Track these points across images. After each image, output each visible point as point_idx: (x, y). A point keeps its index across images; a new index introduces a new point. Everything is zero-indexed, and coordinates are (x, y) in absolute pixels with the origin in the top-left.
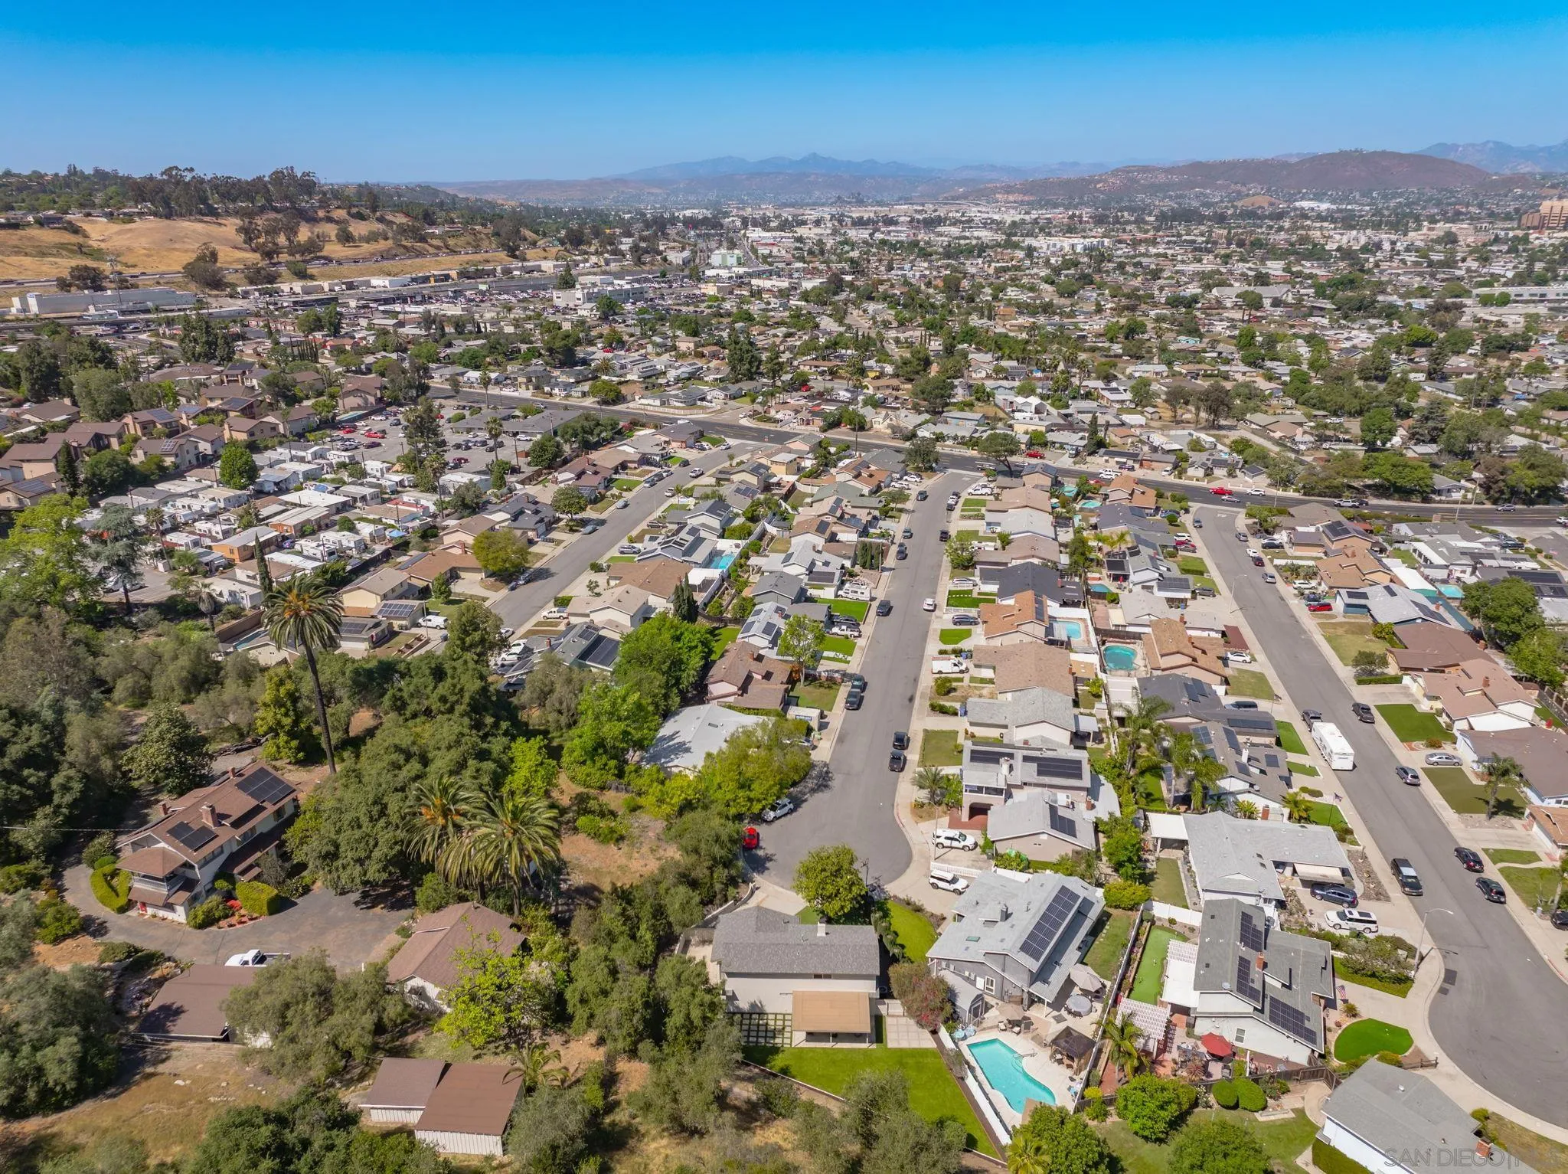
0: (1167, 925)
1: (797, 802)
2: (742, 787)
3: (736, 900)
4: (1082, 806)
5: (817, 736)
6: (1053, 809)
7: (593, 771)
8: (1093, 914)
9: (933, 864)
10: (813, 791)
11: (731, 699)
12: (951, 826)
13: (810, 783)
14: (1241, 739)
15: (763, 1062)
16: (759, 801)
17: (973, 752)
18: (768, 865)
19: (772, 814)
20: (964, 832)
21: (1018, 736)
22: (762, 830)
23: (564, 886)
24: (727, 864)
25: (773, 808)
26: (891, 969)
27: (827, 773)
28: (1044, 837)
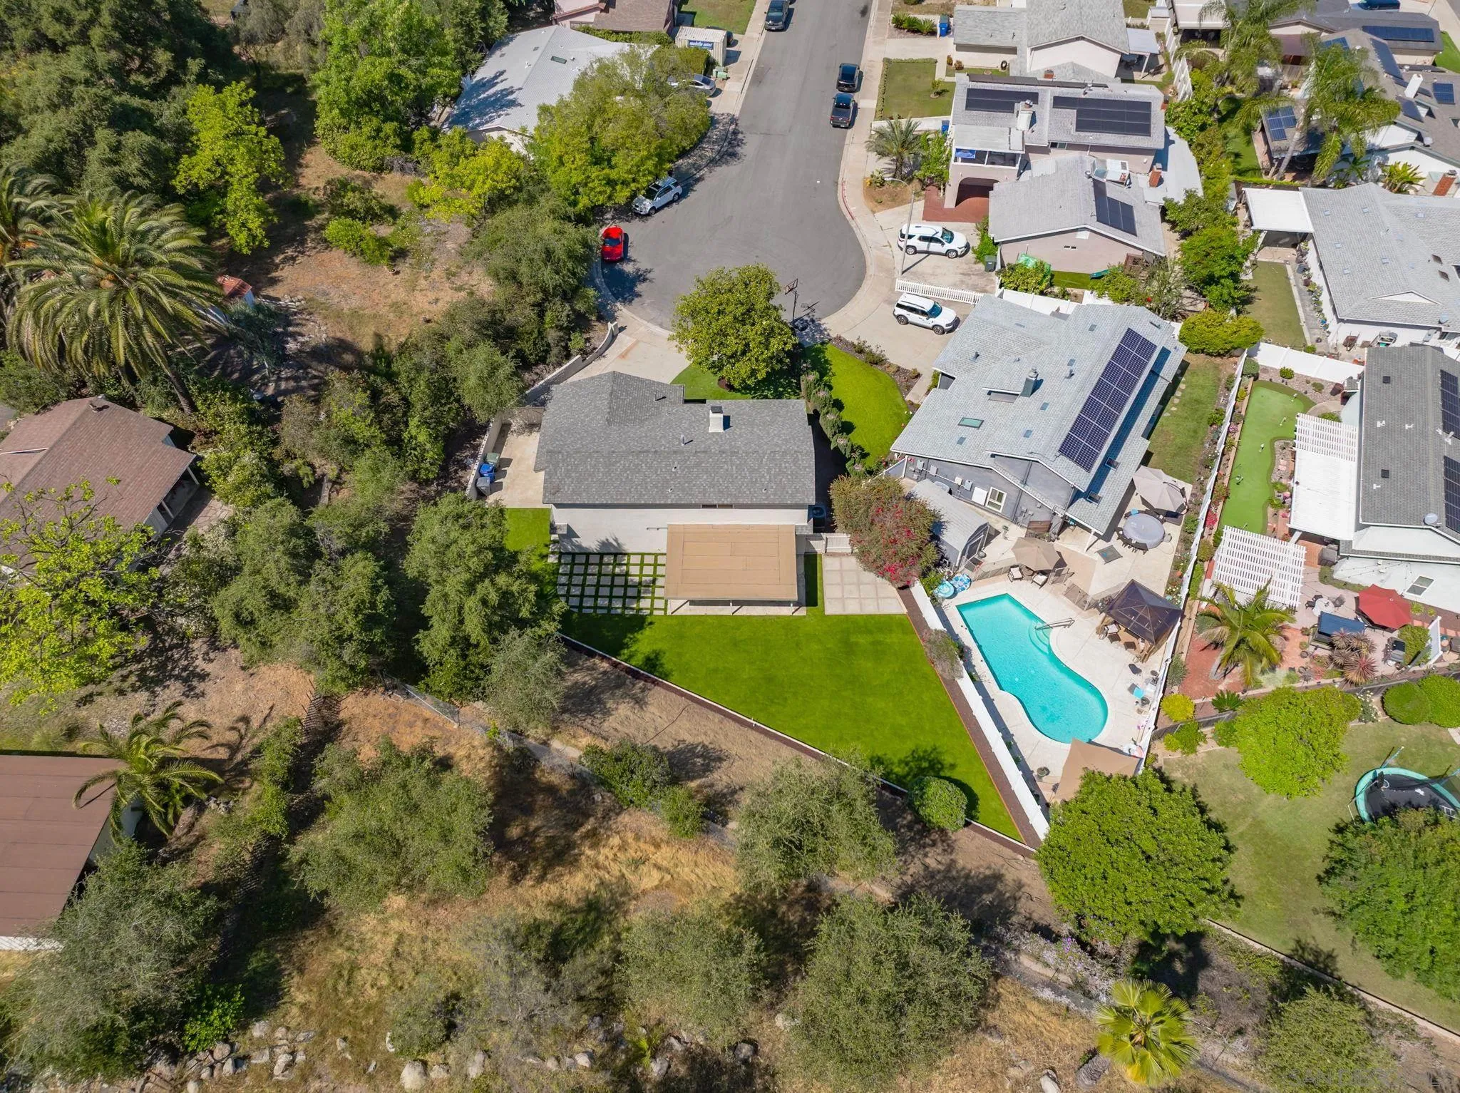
0: (1278, 379)
1: (687, 183)
2: (597, 161)
3: (584, 353)
4: (1142, 180)
5: (722, 74)
6: (1099, 188)
7: (360, 140)
8: (1169, 371)
9: (900, 282)
10: (713, 162)
11: (590, 18)
12: (929, 216)
13: (709, 151)
14: (1399, 59)
15: (614, 648)
16: (625, 183)
17: (970, 92)
18: (640, 288)
19: (648, 204)
20: (950, 226)
21: (1034, 64)
22: (632, 229)
23: (292, 346)
24: (569, 295)
25: (650, 194)
26: (834, 485)
27: (735, 133)
28: (1084, 235)
